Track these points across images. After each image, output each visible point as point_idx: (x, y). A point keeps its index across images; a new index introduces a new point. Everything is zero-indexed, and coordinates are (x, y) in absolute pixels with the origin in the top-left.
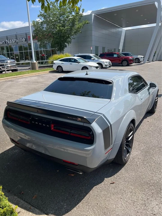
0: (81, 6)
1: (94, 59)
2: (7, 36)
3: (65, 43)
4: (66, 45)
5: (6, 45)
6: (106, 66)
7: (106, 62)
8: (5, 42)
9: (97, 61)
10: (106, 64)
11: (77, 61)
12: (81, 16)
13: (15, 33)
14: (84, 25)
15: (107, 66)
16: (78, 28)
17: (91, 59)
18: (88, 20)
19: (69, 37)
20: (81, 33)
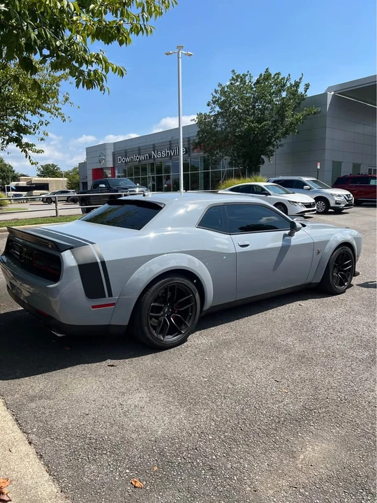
0: (301, 79)
1: (310, 189)
2: (154, 145)
3: (263, 157)
4: (263, 159)
5: (152, 161)
6: (336, 203)
7: (339, 196)
8: (150, 157)
9: (316, 192)
10: (336, 199)
11: (264, 190)
12: (302, 98)
13: (169, 139)
14: (305, 117)
15: (340, 204)
16: (292, 123)
17: (303, 188)
18: (317, 107)
19: (270, 143)
20: (298, 133)
